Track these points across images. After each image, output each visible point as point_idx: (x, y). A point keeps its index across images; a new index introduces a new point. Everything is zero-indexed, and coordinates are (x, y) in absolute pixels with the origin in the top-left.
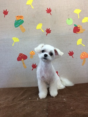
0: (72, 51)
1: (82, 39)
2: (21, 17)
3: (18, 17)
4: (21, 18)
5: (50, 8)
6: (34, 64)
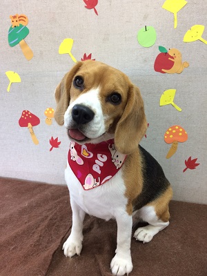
1: (175, 90)
6: (54, 139)
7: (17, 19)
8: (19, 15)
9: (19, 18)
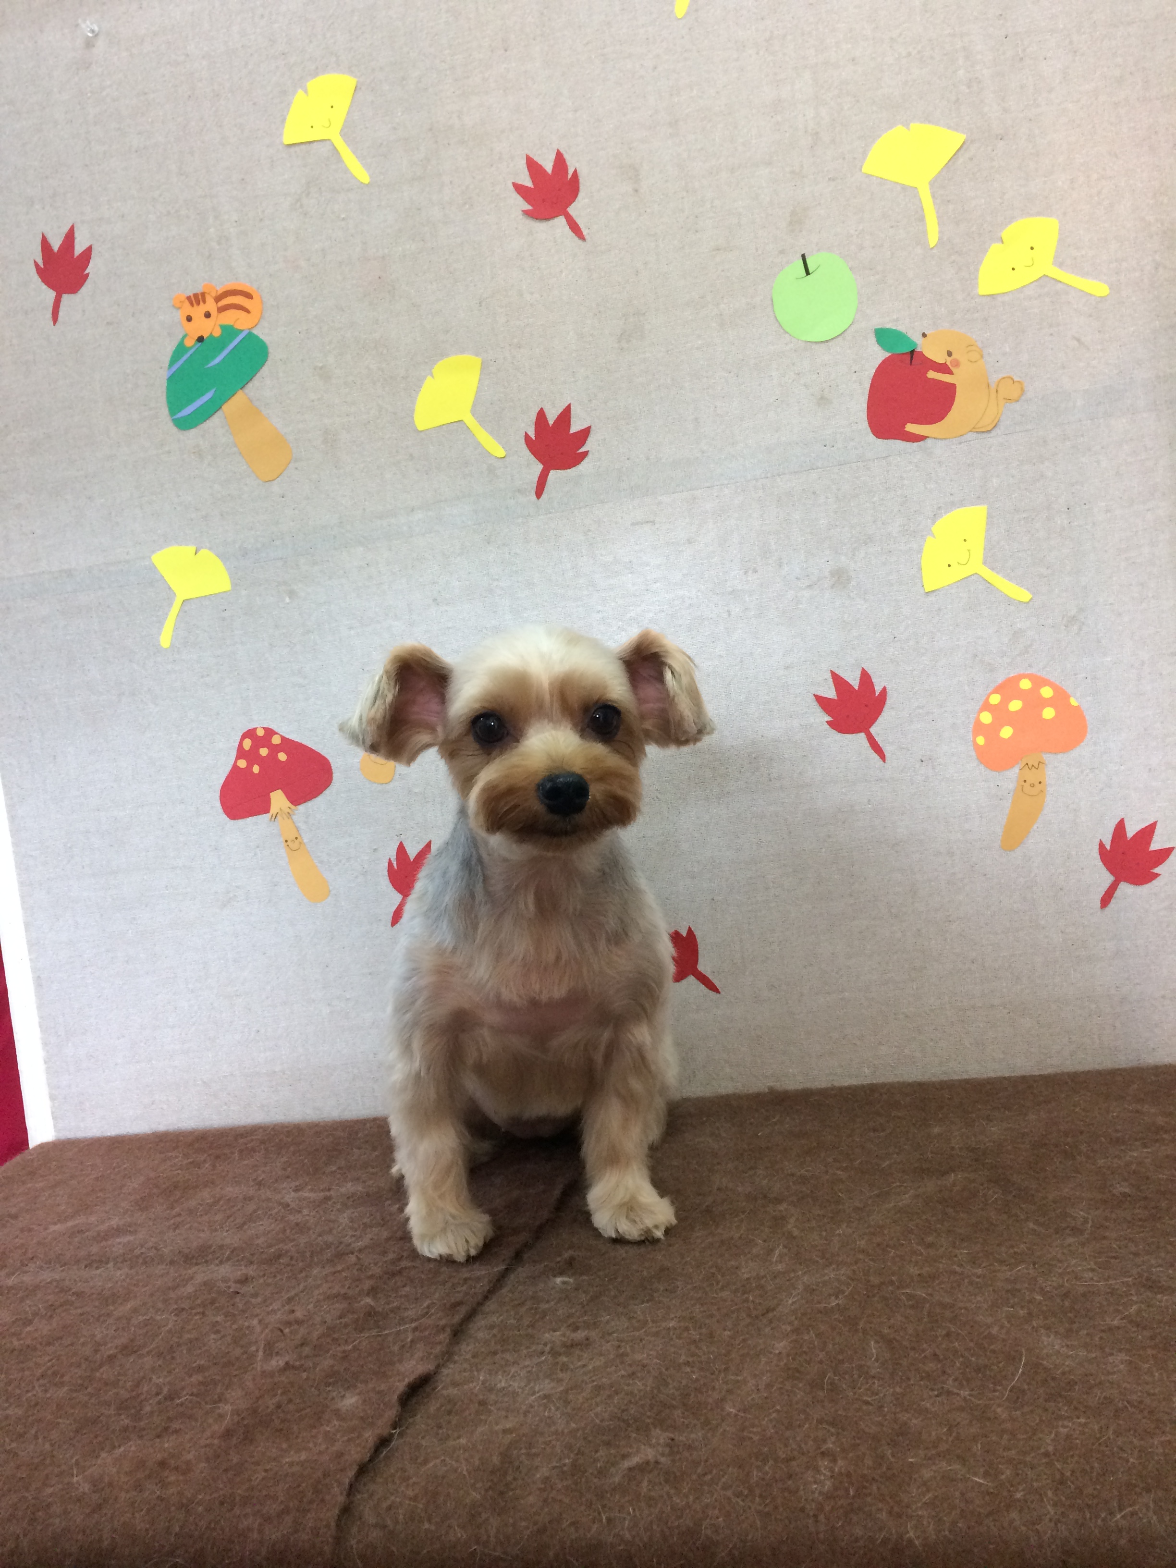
2: (234, 298)
4: (230, 318)
6: (412, 851)
8: (220, 289)
9: (218, 299)
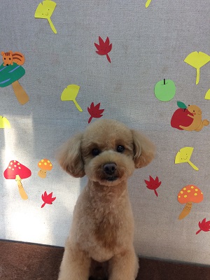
0: (157, 178)
1: (192, 149)
2: (17, 56)
3: (8, 54)
4: (16, 61)
5: (108, 39)
6: (48, 194)
7: (11, 57)
8: (14, 53)
9: (13, 55)
